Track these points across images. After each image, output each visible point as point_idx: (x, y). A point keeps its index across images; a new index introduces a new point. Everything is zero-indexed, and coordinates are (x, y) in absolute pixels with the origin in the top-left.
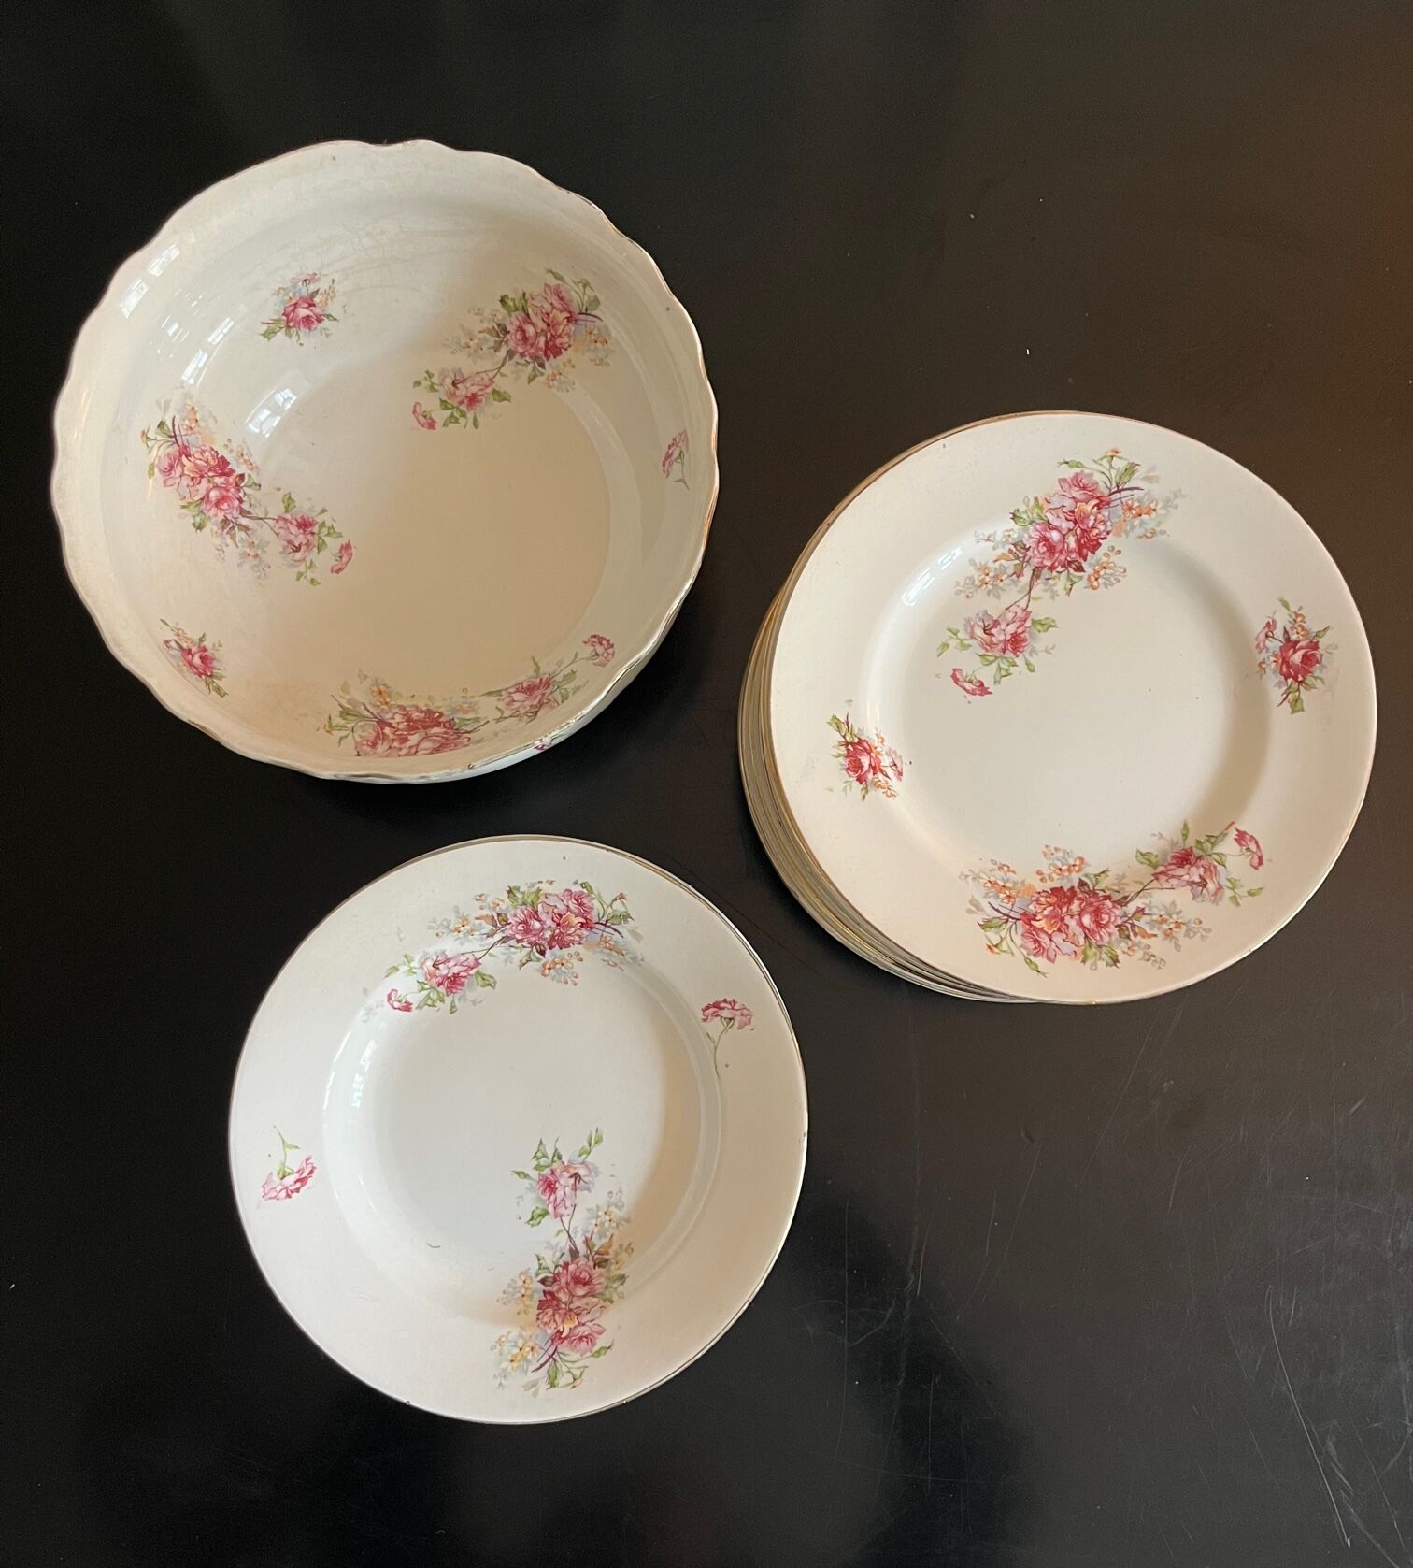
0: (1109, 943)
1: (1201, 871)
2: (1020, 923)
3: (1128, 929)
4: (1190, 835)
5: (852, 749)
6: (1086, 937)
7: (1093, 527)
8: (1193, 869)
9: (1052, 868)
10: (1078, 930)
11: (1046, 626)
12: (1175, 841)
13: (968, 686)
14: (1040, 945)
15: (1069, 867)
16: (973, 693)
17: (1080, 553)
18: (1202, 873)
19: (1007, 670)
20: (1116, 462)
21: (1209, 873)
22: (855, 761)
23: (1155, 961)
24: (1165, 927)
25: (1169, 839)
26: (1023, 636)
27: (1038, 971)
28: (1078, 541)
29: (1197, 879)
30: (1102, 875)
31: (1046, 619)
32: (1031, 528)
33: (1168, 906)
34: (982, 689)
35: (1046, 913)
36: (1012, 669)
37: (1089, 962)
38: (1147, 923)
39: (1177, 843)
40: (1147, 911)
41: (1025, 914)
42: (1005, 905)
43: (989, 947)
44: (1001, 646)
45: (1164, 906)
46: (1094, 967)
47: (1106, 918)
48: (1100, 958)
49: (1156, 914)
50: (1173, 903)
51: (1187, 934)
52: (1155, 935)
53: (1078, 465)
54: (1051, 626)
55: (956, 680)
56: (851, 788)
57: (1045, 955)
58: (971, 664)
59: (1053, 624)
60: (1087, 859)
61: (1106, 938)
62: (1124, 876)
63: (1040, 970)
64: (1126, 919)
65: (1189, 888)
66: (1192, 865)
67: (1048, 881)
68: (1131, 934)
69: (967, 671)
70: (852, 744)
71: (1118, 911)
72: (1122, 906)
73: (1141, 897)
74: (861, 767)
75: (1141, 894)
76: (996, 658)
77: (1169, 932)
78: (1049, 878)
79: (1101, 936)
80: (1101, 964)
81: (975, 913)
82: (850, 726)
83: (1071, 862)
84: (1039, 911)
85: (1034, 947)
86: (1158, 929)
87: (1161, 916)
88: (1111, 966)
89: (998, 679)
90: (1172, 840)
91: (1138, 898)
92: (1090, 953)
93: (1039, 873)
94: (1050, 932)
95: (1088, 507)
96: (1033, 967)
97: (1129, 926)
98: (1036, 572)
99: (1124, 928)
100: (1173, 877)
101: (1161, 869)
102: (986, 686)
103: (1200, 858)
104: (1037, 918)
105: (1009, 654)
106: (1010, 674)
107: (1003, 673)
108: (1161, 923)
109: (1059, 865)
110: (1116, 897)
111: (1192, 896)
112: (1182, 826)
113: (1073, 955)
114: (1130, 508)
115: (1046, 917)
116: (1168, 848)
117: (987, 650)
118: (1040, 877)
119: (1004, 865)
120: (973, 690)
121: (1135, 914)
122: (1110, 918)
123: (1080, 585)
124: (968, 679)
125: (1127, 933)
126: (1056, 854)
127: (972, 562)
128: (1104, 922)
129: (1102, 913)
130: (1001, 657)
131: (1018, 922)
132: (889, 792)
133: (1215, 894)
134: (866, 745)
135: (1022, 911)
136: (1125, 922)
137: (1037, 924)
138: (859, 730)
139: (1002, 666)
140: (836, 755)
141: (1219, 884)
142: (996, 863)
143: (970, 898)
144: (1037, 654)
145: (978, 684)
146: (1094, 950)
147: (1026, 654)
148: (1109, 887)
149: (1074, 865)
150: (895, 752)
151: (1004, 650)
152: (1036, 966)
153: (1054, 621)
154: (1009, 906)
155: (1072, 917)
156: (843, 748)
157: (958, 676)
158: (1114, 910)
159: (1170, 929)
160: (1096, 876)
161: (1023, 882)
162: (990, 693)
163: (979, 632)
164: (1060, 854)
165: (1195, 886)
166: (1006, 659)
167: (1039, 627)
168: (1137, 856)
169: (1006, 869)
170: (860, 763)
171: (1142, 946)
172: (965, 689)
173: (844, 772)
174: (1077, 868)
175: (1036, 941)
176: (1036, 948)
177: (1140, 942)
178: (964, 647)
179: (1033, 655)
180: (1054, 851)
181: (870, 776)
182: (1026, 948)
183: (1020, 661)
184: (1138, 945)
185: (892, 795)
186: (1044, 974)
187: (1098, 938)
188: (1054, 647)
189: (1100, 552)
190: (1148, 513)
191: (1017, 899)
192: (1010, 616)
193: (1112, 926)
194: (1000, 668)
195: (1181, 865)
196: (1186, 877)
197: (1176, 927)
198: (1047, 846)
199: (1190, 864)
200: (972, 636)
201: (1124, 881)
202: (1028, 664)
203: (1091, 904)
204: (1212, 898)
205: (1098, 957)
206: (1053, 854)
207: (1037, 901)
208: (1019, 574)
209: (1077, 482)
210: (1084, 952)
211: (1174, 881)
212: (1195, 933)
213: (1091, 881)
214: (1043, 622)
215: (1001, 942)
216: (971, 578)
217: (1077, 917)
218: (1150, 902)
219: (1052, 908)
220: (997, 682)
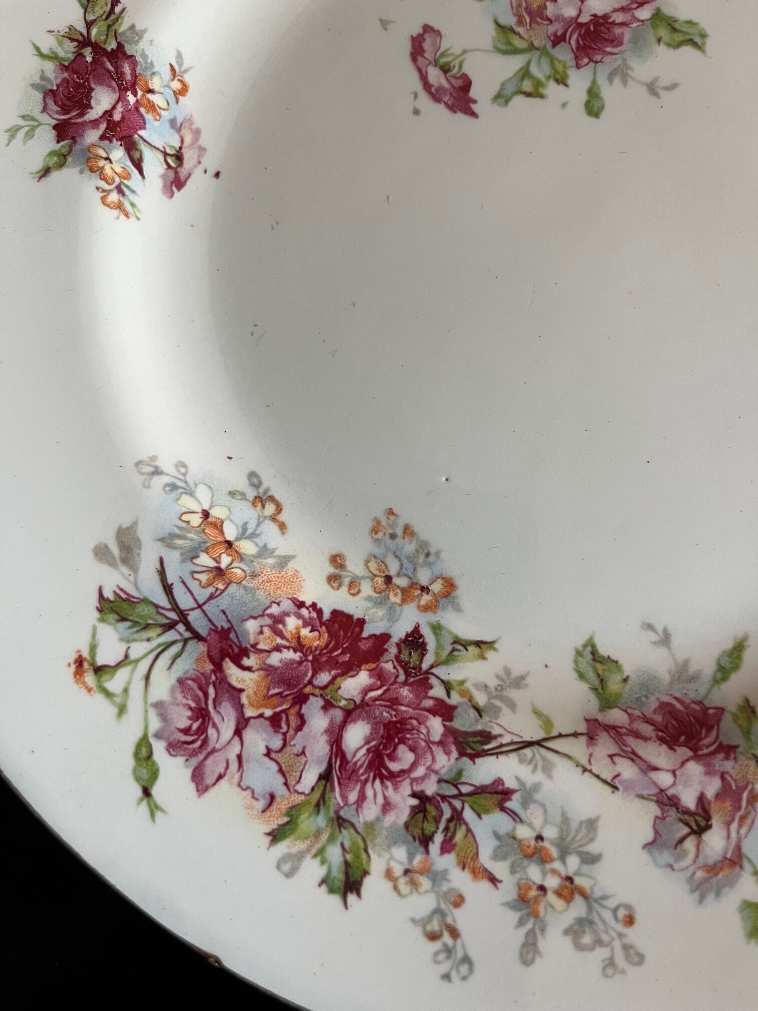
0: (370, 826)
1: (713, 787)
2: (197, 649)
3: (437, 821)
4: (735, 677)
5: (89, 59)
6: (325, 777)
8: (694, 769)
9: (373, 565)
10: (319, 748)
11: (679, 37)
12: (693, 668)
13: (435, 76)
14: (202, 730)
15: (413, 585)
16: (436, 95)
18: (710, 793)
19: (538, 84)
21: (728, 805)
22: (78, 86)
23: (449, 951)
24: (534, 873)
25: (681, 658)
26: (618, 31)
27: (147, 793)
29: (689, 800)
30: (471, 649)
31: (690, 22)
33: (574, 825)
34: (461, 97)
35: (275, 659)
36: (552, 89)
37: (283, 847)
38: (497, 836)
39: (694, 678)
40: (513, 804)
41: (224, 634)
42: (193, 585)
43: (79, 662)
44: (557, 28)
45: (565, 820)
46: (286, 867)
47: (405, 757)
48: (320, 853)
49: (530, 825)
50: (591, 825)
51: (576, 930)
52: (494, 880)
54: (692, 42)
55: (417, 53)
56: (30, 135)
57: (194, 761)
58: (470, 34)
59: (698, 40)
60: (463, 593)
61: (370, 811)
62: (519, 682)
63: (155, 791)
64: (451, 791)
65: (655, 810)
66: (696, 757)
67: (344, 589)
68: (439, 838)
69: (453, 44)
70: (97, 49)
71: (444, 762)
72: (462, 754)
73: (521, 761)
74: (84, 105)
75: (528, 752)
76: (532, 47)
77: (533, 893)
78: (351, 585)
79: (362, 798)
80: (313, 870)
81: (112, 563)
82: (118, 9)
83: (424, 578)
84: (261, 646)
85: (184, 723)
86: (513, 871)
87: (539, 838)
88: (332, 891)
89: (508, 91)
90: (686, 663)
91: (513, 757)
92: (309, 822)
93: (337, 560)
94: (249, 712)
96: (145, 773)
97: (447, 813)
99: (430, 808)
100: (634, 757)
101: (617, 716)
102: (473, 93)
103: (728, 750)
104: (246, 662)
105: (564, 54)
106: (541, 96)
107: (527, 86)
108: (529, 856)
109: (393, 569)
110: (465, 722)
111: (649, 836)
112: (729, 645)
113: (261, 804)
115: (269, 670)
116: (666, 677)
117: (520, 22)
118: (332, 570)
119: (272, 499)
120: (440, 89)
121: (480, 790)
122: (414, 766)
124: (443, 60)
125: (429, 827)
126: (399, 540)
128: (394, 767)
129: (402, 741)
130: (543, 51)
131: (192, 644)
132: (114, 197)
133: (713, 869)
134: (127, 69)
135: (221, 623)
136: (444, 798)
137: (234, 674)
138: (132, 27)
139: (534, 69)
140: (45, 51)
141: (738, 848)
142: (257, 486)
143: (126, 523)
144: (625, 83)
145: (458, 83)
146: (321, 821)
147: (603, 72)
148: (469, 685)
149: (425, 589)
150: (197, 133)
151: (557, 40)
152: (154, 774)
153: (704, 36)
154: (202, 594)
155: (328, 706)
156: (71, 46)
157: (427, 45)
158: (438, 751)
159: (542, 888)
160: (457, 641)
161: (284, 561)
162: (474, 114)
164: (410, 547)
165: (673, 813)
166: (552, 60)
167: (663, 32)
168: (579, 653)
169: (270, 509)
170: (88, 97)
171: (445, 887)
172: (424, 78)
173: (39, 96)
174: (426, 599)
175: (201, 714)
176: (186, 731)
177: (445, 871)
179: (617, 81)
180: (399, 531)
181: (92, 136)
182: (164, 717)
183: (580, 79)
184: (437, 878)
185: (119, 206)
186: (154, 809)
187: (353, 797)
188: (673, 87)
191: (233, 588)
193: (406, 788)
194: (525, 73)
195: (670, 740)
196: (664, 779)
197: (559, 893)
198: (391, 512)
199: (694, 749)
201: (513, 694)
202: (594, 93)
203: (394, 702)
204: (700, 874)
205: (318, 846)
206: (393, 536)
207: (278, 620)
210: (293, 813)
211: (627, 770)
212: (598, 942)
213: (439, 646)
214: (677, 26)
215: (119, 665)
217: (338, 715)
218: (537, 787)
219: (297, 656)
220: (502, 98)
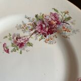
7: (53, 28)
13: (5, 49)
16: (5, 51)
17: (48, 33)
19: (16, 50)
20: (66, 15)
26: (24, 44)
28: (48, 30)
32: (39, 21)
34: (8, 51)
53: (57, 11)
54: (31, 46)
55: (4, 46)
58: (9, 44)
69: (7, 45)
76: (15, 46)
95: (54, 23)
98: (35, 32)
105: (18, 47)
107: (14, 50)
114: (64, 28)
117: (14, 43)
123: (43, 40)
124: (6, 47)
127: (23, 22)
151: (18, 45)
153: (33, 45)
162: (9, 53)
163: (15, 38)
178: (10, 39)
179: (23, 50)
183: (20, 50)
188: (29, 51)
189: (52, 35)
190: (68, 31)
192: (24, 38)
200: (13, 38)
202: (21, 51)
208: (32, 30)
209: (55, 15)
216: (21, 25)
220: (12, 51)
